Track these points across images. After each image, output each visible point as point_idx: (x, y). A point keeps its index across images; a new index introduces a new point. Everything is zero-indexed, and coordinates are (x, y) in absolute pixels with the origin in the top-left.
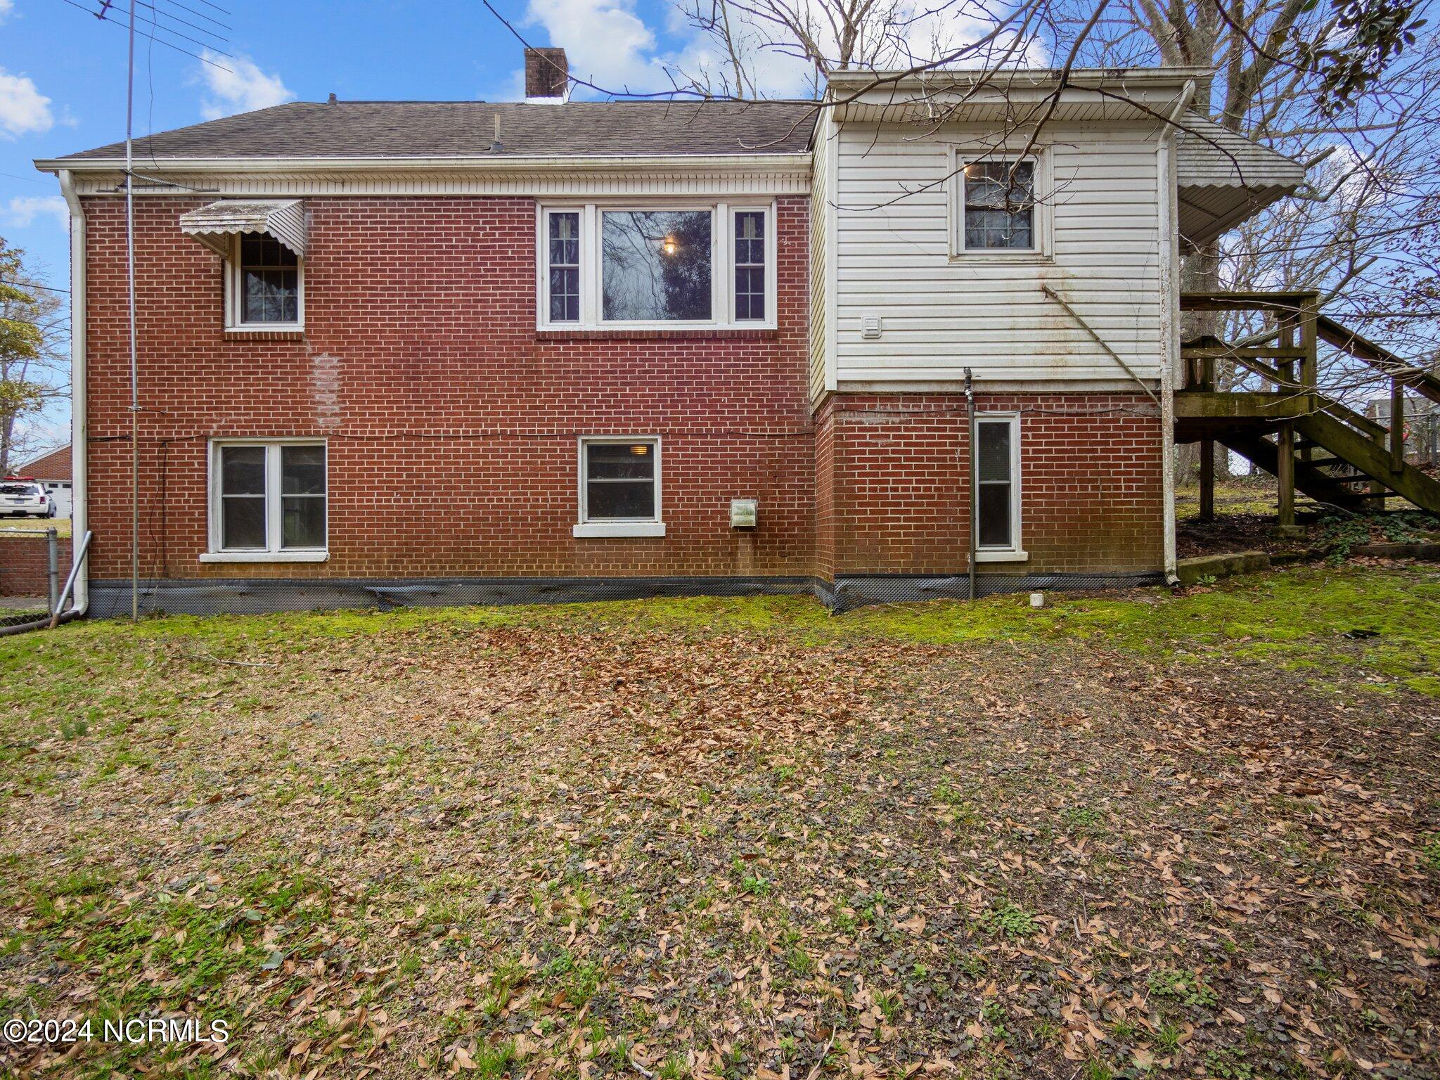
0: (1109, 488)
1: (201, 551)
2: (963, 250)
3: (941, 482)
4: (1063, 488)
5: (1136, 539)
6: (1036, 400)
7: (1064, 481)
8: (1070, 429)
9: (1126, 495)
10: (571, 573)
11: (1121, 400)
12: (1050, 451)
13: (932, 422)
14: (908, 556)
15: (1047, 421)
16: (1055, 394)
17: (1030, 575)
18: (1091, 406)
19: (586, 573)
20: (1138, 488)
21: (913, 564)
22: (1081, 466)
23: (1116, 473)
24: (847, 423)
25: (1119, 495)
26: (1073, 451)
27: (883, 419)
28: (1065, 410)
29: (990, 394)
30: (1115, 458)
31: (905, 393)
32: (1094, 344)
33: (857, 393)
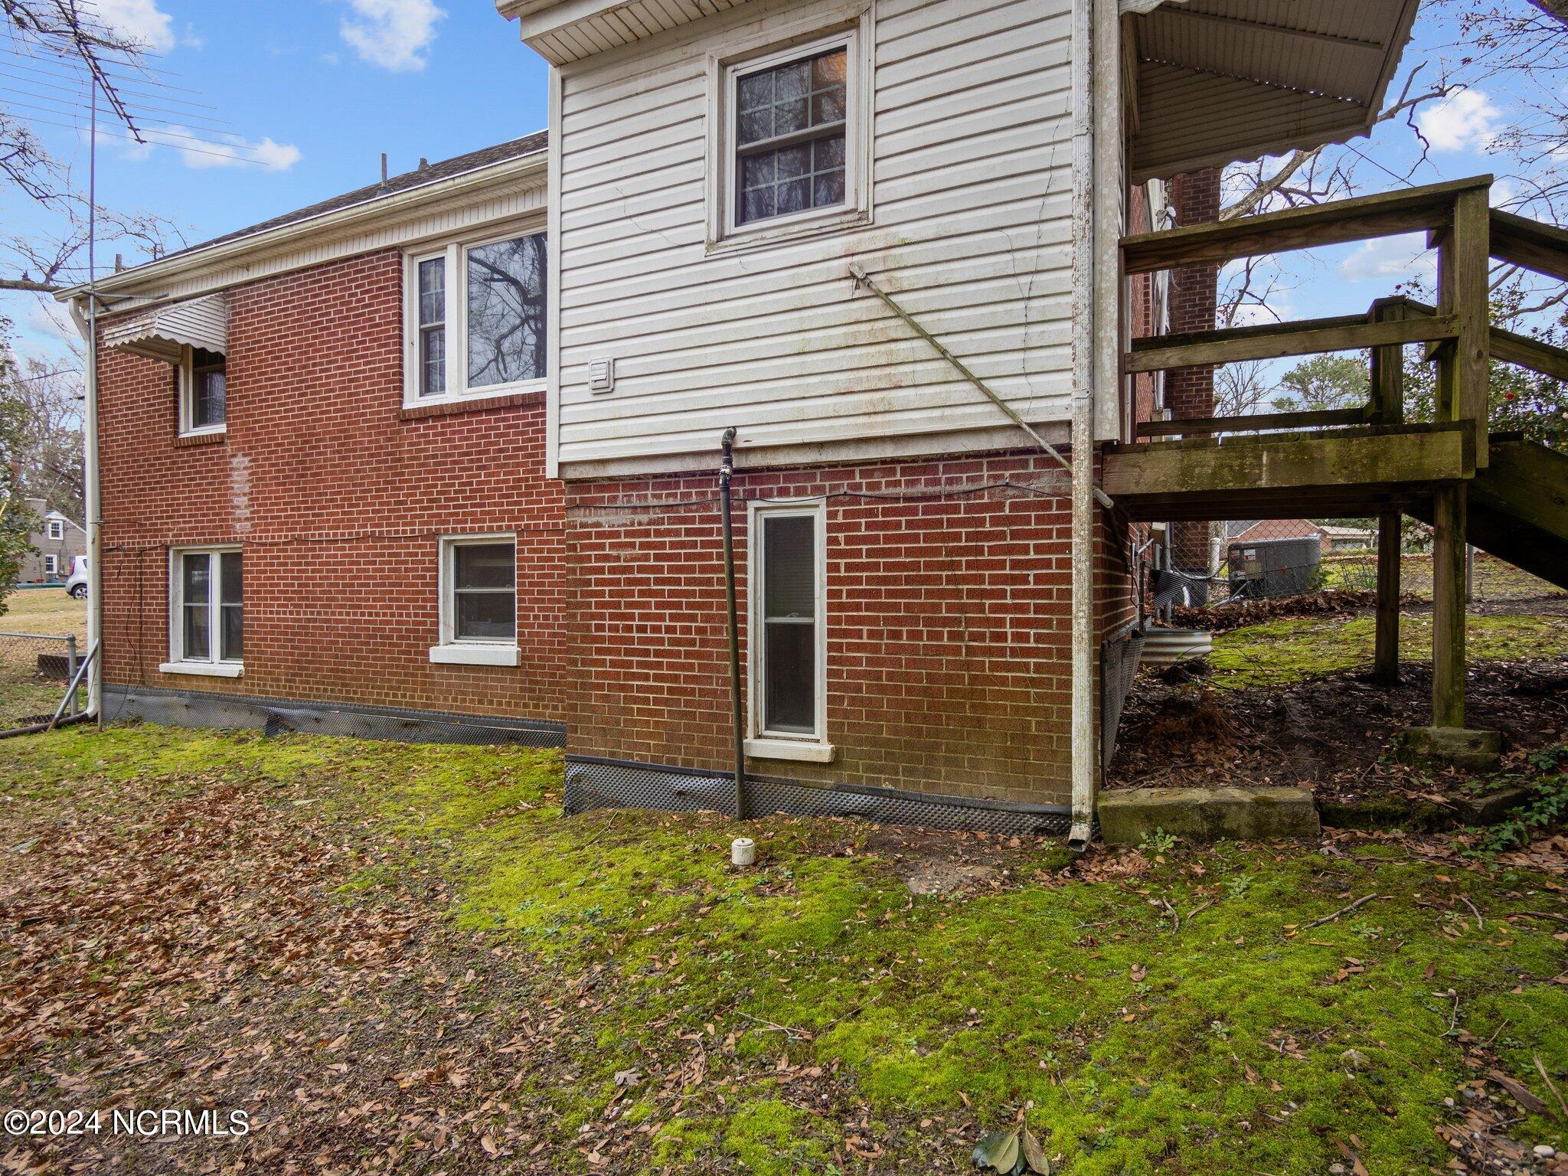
0: (981, 637)
1: (163, 661)
2: (730, 228)
3: (707, 618)
4: (896, 635)
5: (1035, 739)
6: (851, 475)
7: (899, 621)
8: (910, 524)
9: (1014, 652)
10: (433, 705)
11: (1006, 466)
12: (875, 567)
13: (692, 520)
14: (659, 736)
15: (870, 513)
16: (884, 461)
17: (839, 788)
18: (950, 482)
19: (445, 707)
20: (1039, 638)
21: (667, 749)
22: (929, 594)
23: (995, 608)
24: (583, 525)
25: (1001, 652)
26: (916, 566)
27: (626, 517)
28: (902, 490)
29: (778, 469)
30: (994, 580)
31: (655, 476)
32: (942, 364)
33: (594, 480)
